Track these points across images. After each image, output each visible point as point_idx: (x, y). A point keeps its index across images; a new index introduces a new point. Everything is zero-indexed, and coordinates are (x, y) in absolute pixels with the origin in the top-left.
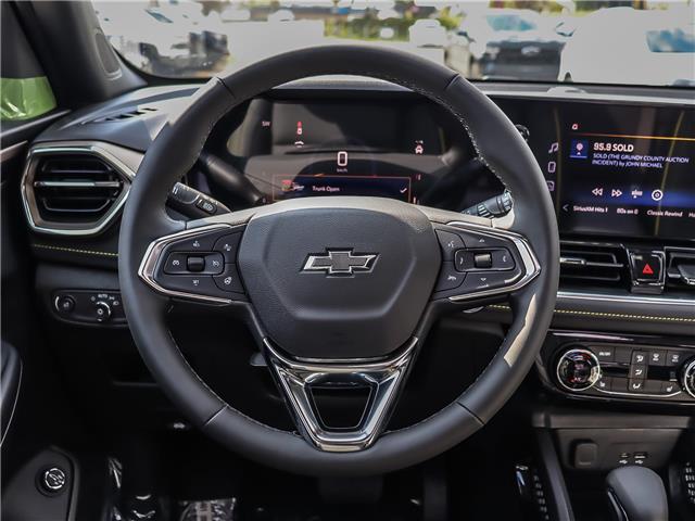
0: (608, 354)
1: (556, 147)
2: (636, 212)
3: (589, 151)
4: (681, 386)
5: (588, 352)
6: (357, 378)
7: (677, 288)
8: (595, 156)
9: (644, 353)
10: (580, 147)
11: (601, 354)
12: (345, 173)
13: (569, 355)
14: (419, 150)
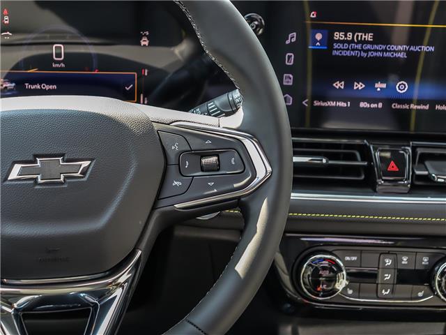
0: (354, 258)
1: (292, 37)
2: (380, 105)
3: (329, 40)
4: (433, 291)
5: (334, 258)
6: (76, 299)
7: (424, 185)
8: (336, 46)
9: (392, 256)
10: (319, 36)
11: (348, 258)
12: (61, 69)
13: (312, 261)
14: (145, 42)
